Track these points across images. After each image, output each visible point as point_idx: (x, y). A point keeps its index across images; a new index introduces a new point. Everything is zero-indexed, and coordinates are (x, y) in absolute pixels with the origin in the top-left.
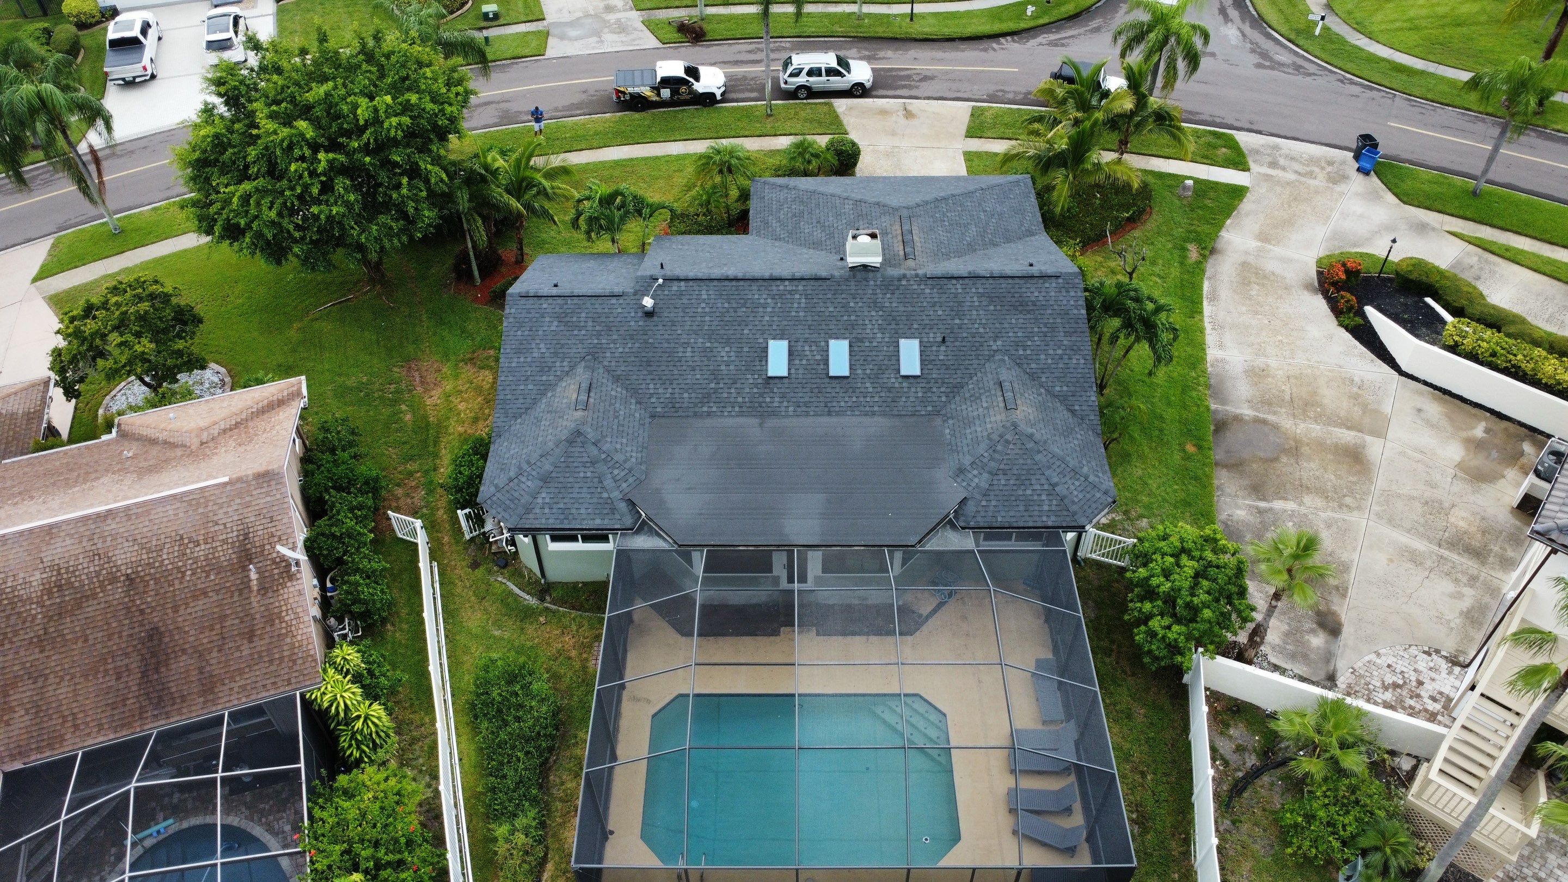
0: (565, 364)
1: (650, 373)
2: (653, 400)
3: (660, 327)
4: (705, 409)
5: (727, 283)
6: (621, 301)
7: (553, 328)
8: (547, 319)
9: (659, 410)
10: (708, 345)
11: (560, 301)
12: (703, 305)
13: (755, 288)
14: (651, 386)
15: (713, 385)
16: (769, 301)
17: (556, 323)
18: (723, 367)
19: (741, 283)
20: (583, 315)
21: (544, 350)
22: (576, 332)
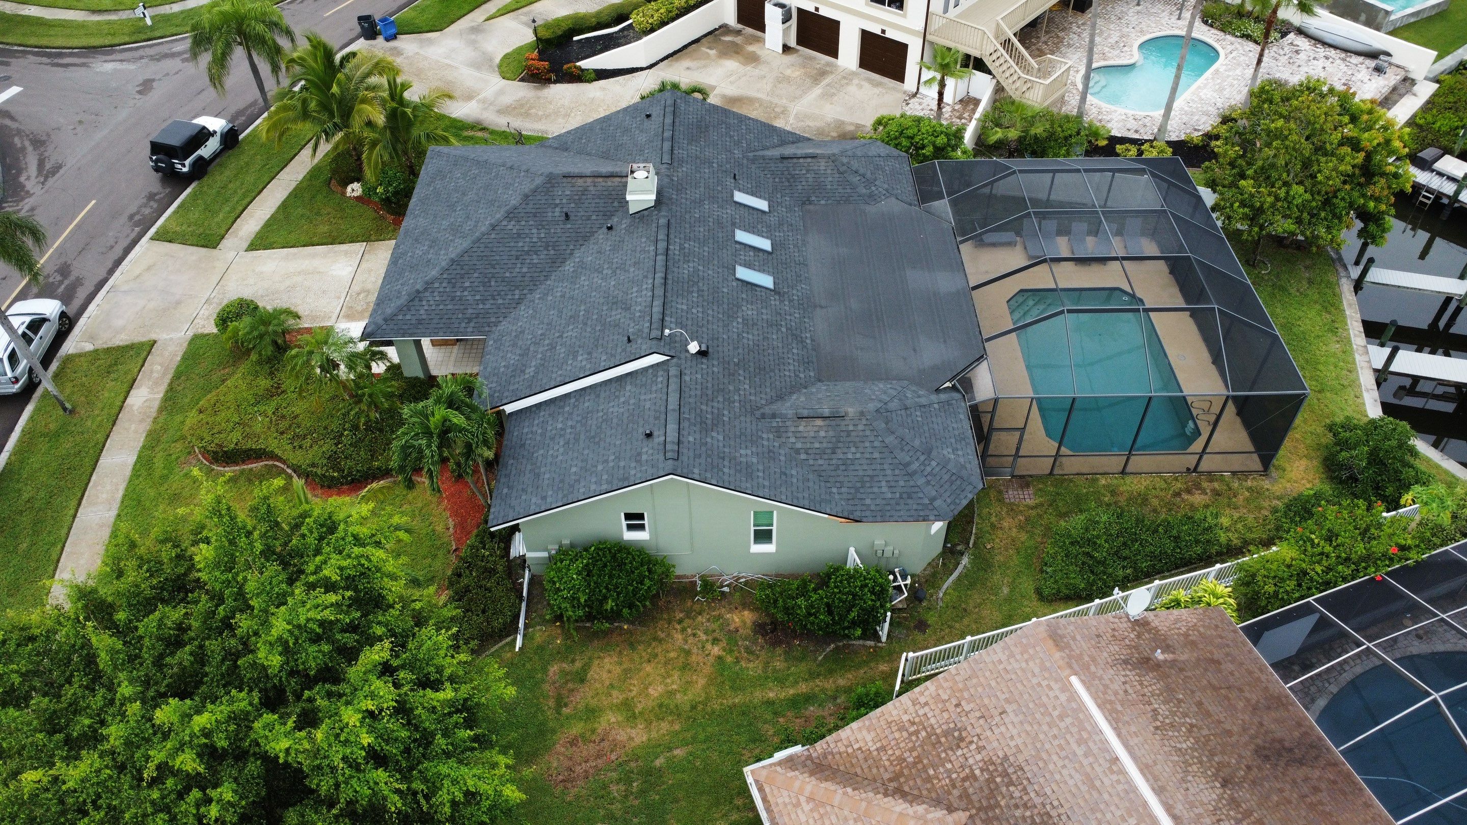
0: (765, 436)
1: (773, 371)
2: (802, 375)
3: (720, 349)
4: (808, 341)
5: (669, 287)
6: (688, 372)
7: (721, 438)
8: (709, 440)
9: (812, 374)
10: (740, 320)
11: (685, 424)
12: (694, 311)
13: (676, 270)
14: (787, 373)
15: (784, 330)
16: (691, 265)
17: (714, 434)
18: (765, 317)
19: (670, 277)
20: (704, 407)
21: (749, 452)
22: (726, 419)
